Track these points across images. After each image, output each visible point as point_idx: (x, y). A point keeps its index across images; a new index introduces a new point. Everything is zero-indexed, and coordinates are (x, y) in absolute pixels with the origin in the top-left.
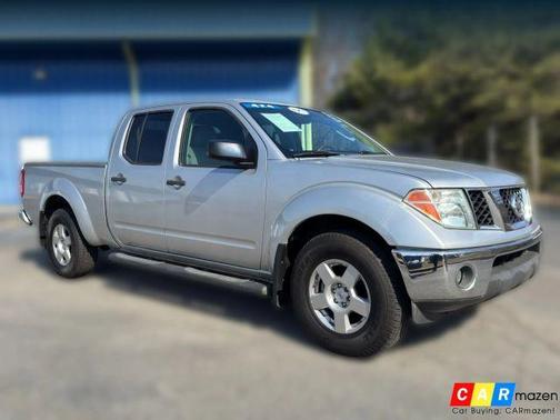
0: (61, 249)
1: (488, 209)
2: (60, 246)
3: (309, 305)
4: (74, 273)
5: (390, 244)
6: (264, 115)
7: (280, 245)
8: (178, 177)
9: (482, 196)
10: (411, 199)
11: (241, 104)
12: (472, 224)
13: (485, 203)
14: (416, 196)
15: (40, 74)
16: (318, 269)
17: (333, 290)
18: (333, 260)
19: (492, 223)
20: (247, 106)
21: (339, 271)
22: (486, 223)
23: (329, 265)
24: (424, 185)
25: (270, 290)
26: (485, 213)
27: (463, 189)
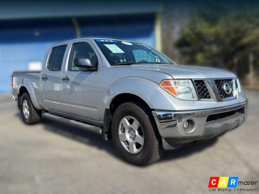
0: (26, 111)
1: (207, 90)
2: (26, 110)
3: (119, 139)
4: (31, 122)
5: (151, 108)
6: (105, 45)
7: (106, 109)
8: (67, 77)
9: (203, 83)
10: (163, 85)
11: (95, 40)
12: (196, 98)
13: (205, 87)
14: (166, 83)
15: (37, 34)
16: (122, 121)
17: (129, 132)
18: (128, 117)
19: (209, 97)
20: (98, 41)
21: (131, 122)
22: (205, 97)
23: (127, 119)
24: (169, 77)
25: (103, 131)
26: (205, 92)
27: (191, 80)
